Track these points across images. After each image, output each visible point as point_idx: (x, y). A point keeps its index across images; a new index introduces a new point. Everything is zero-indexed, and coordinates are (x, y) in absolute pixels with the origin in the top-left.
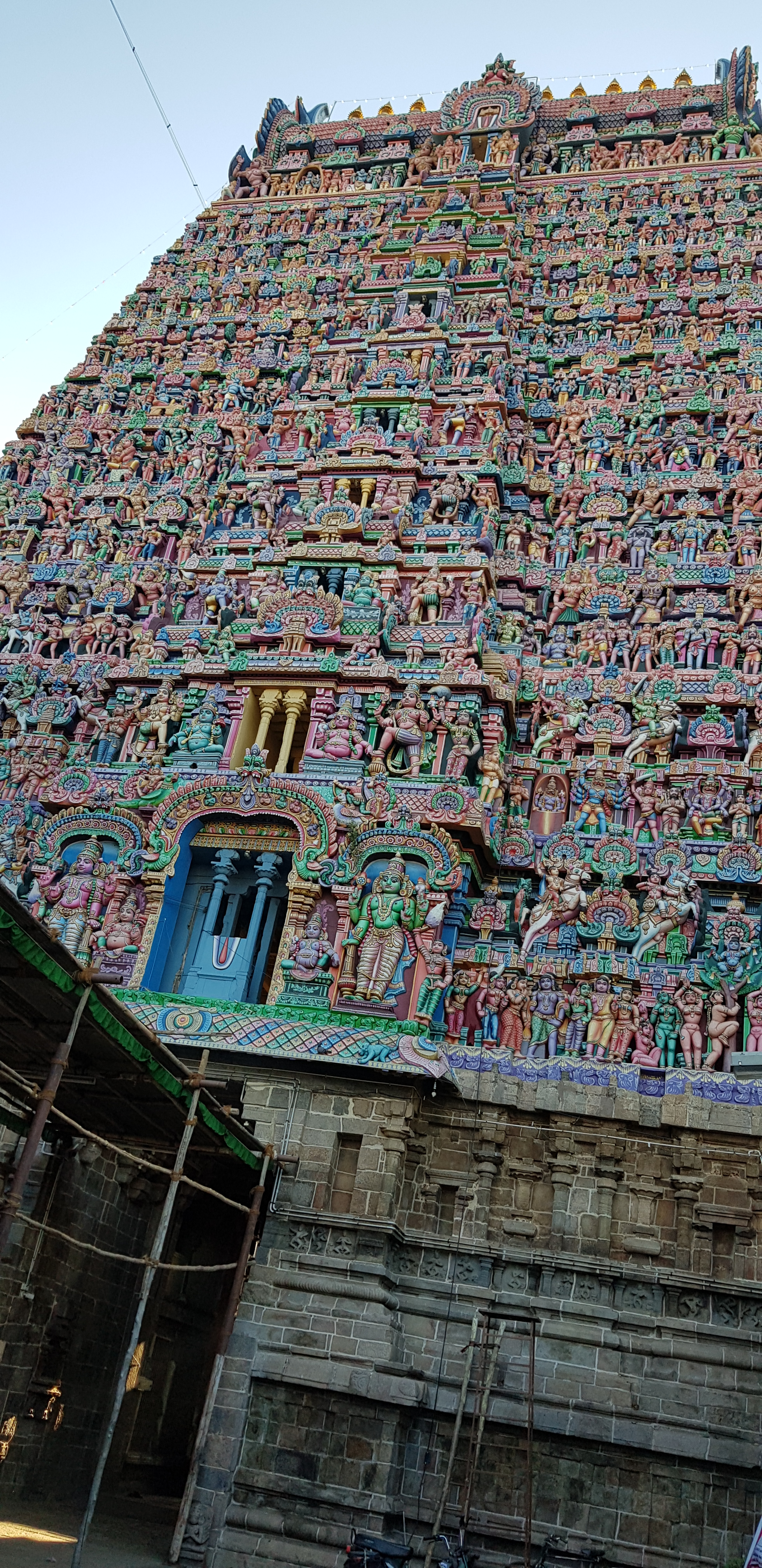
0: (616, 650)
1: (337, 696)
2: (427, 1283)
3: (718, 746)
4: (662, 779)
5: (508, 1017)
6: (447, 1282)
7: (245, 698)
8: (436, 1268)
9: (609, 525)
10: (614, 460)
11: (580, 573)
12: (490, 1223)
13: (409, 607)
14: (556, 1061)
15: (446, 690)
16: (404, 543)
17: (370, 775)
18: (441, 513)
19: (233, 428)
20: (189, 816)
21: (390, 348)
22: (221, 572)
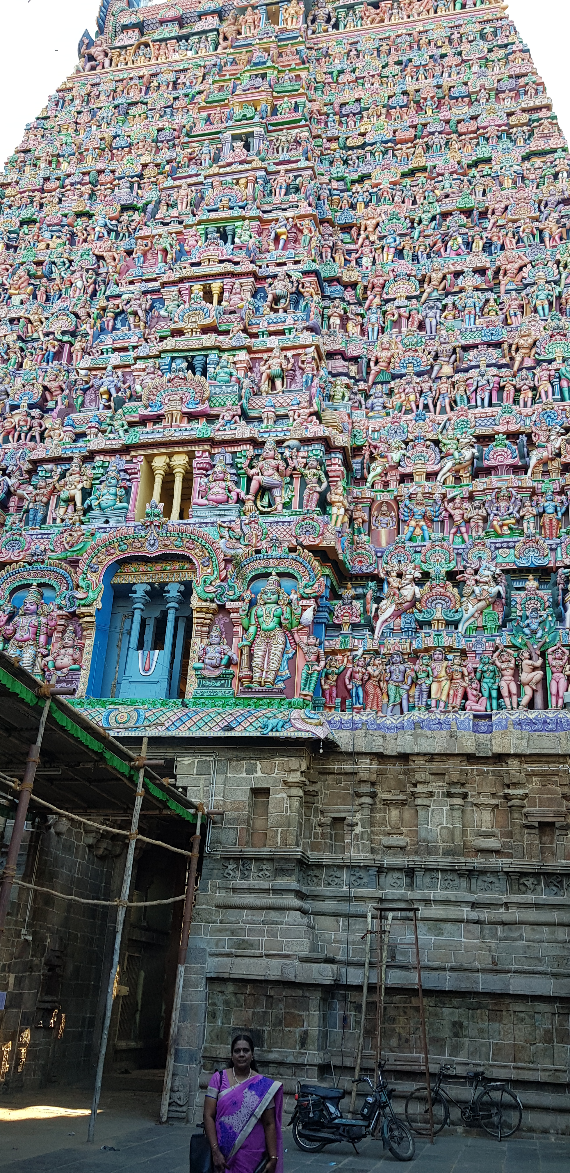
0: (422, 399)
1: (212, 455)
2: (329, 891)
3: (507, 465)
4: (467, 495)
5: (370, 688)
6: (345, 888)
7: (140, 465)
8: (336, 879)
9: (407, 303)
10: (405, 252)
11: (389, 342)
12: (372, 841)
13: (260, 381)
14: (409, 716)
15: (296, 442)
16: (250, 331)
17: (245, 515)
18: (276, 305)
19: (105, 254)
20: (108, 561)
21: (221, 179)
22: (109, 368)
